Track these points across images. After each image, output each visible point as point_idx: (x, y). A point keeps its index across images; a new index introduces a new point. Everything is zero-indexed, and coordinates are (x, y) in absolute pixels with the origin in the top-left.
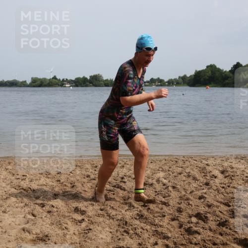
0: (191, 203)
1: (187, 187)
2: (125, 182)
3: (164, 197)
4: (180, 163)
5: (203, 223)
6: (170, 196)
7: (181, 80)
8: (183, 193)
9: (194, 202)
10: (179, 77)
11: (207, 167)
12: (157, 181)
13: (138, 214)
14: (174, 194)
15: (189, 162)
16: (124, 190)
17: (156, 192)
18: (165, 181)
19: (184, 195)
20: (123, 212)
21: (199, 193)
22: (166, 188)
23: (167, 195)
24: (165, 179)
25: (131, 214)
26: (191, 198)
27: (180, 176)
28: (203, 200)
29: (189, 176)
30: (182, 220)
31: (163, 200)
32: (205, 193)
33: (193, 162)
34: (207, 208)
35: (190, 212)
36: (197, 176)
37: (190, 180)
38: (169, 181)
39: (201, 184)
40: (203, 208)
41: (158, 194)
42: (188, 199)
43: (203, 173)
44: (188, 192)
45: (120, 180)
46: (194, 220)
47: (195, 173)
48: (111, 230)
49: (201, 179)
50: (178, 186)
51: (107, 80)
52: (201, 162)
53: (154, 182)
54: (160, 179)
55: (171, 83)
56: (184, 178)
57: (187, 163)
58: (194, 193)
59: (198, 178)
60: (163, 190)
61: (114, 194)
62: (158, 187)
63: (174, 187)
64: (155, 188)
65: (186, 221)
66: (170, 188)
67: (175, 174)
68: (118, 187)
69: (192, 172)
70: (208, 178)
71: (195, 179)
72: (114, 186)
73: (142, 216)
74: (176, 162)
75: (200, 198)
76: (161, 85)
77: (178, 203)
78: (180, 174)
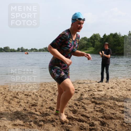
0: (47, 102)
1: (46, 96)
2: (18, 95)
3: (36, 101)
4: (44, 85)
5: (52, 111)
6: (38, 100)
7: (45, 49)
8: (44, 98)
9: (49, 102)
10: (44, 48)
11: (55, 87)
12: (33, 94)
13: (23, 109)
14: (40, 99)
15: (48, 85)
16: (18, 98)
17: (32, 99)
18: (36, 94)
19: (45, 99)
20: (17, 108)
21: (51, 98)
22: (37, 97)
23: (37, 100)
24: (36, 93)
25: (21, 109)
26: (47, 100)
27: (43, 91)
28: (52, 101)
29: (47, 91)
30: (43, 110)
31: (35, 102)
32: (54, 98)
33: (49, 85)
34: (54, 104)
35: (47, 107)
36: (51, 91)
37: (47, 92)
38: (38, 94)
39: (52, 94)
40: (52, 104)
41: (33, 99)
42: (46, 101)
43: (53, 89)
44: (46, 98)
45: (16, 94)
46: (48, 110)
47: (50, 89)
48: (11, 117)
49: (52, 92)
50: (42, 96)
51: (11, 49)
52: (53, 85)
53: (32, 94)
54: (34, 93)
55: (40, 50)
56: (45, 92)
57: (47, 85)
58: (49, 98)
59: (51, 92)
60: (35, 97)
61: (13, 101)
62: (33, 96)
63: (40, 96)
64: (32, 97)
65: (45, 110)
66: (39, 97)
67: (41, 90)
68: (15, 97)
69: (48, 89)
70: (55, 91)
71: (49, 92)
72: (13, 97)
73: (26, 110)
74: (42, 85)
75: (52, 100)
76: (36, 51)
77: (42, 103)
78: (43, 90)
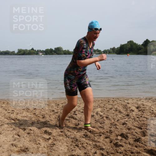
0: (117, 127)
1: (115, 117)
3: (101, 124)
4: (111, 102)
5: (125, 140)
6: (105, 123)
7: (111, 51)
8: (113, 121)
9: (120, 126)
10: (111, 49)
11: (128, 105)
12: (96, 114)
13: (84, 134)
14: (107, 122)
15: (117, 101)
17: (96, 120)
18: (101, 114)
19: (114, 122)
20: (75, 133)
21: (123, 121)
22: (102, 118)
23: (103, 122)
24: (101, 112)
25: (80, 134)
26: (118, 124)
27: (111, 111)
28: (125, 125)
29: (116, 110)
30: (112, 138)
32: (127, 121)
33: (119, 101)
34: (128, 130)
35: (117, 133)
36: (122, 110)
37: (117, 113)
38: (104, 114)
39: (124, 116)
40: (125, 130)
41: (97, 122)
42: (116, 125)
43: (125, 108)
44: (116, 120)
45: (73, 113)
46: (119, 138)
47: (121, 109)
48: (68, 145)
49: (124, 112)
50: (110, 117)
51: (65, 51)
52: (124, 102)
53: (95, 114)
54: (98, 113)
55: (105, 52)
56: (113, 112)
57: (115, 102)
58: (119, 121)
59: (122, 112)
60: (100, 119)
62: (97, 117)
63: (107, 118)
64: (95, 118)
65: (114, 138)
66: (105, 118)
67: (108, 109)
68: (72, 118)
69: (118, 108)
70: (128, 111)
71: (120, 112)
72: (70, 117)
73: (87, 135)
74: (109, 101)
75: (123, 124)
76: (99, 54)
77: (109, 127)
78: (111, 109)
